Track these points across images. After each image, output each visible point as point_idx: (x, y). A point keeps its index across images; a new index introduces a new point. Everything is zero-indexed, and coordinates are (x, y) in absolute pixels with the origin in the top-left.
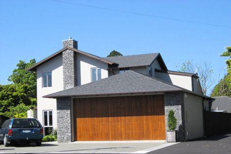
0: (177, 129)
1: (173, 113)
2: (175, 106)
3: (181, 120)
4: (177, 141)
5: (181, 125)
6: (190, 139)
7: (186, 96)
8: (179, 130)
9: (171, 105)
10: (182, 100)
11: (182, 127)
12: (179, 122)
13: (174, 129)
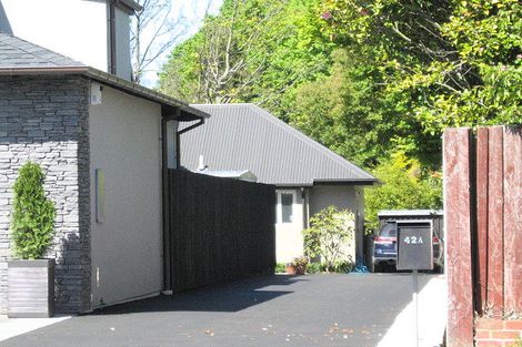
0: (56, 253)
1: (40, 180)
2: (46, 146)
3: (76, 211)
4: (55, 310)
5: (72, 236)
6: (109, 302)
7: (97, 96)
8: (64, 262)
9: (30, 139)
10: (83, 116)
11: (78, 248)
12: (68, 222)
13: (41, 253)
